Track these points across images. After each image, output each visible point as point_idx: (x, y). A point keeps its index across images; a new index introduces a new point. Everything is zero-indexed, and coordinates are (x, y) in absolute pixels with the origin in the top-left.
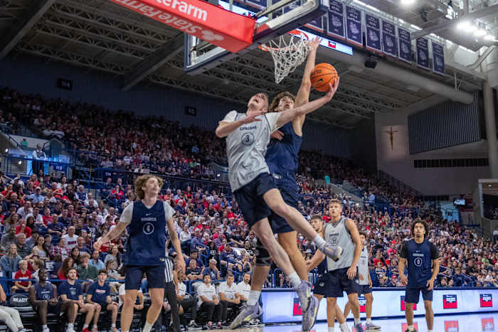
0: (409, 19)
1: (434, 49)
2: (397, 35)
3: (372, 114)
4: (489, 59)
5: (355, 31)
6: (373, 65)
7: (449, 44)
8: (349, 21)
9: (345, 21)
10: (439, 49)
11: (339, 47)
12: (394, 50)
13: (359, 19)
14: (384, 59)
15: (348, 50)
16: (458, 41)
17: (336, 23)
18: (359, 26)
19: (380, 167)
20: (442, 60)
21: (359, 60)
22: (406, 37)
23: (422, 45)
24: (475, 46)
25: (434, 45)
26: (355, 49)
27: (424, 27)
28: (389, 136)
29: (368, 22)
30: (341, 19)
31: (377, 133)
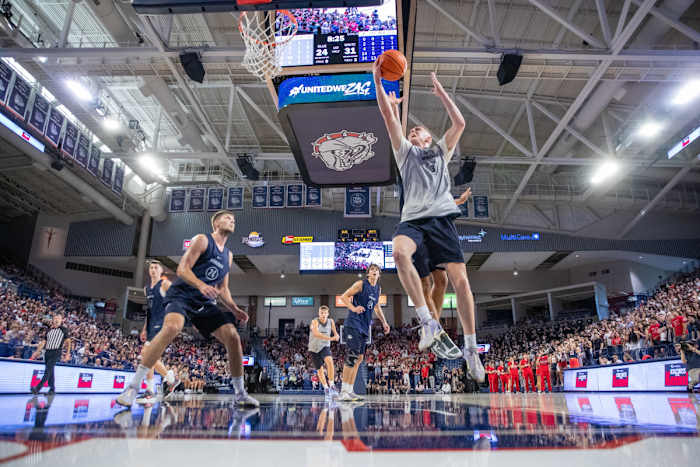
0: (104, 139)
1: (117, 172)
2: (90, 150)
3: (36, 213)
4: (154, 194)
5: (54, 131)
6: (58, 167)
7: (128, 171)
8: (51, 122)
9: (48, 118)
10: (120, 173)
11: (33, 141)
12: (84, 161)
13: (61, 123)
14: (71, 165)
15: (41, 148)
16: (136, 171)
17: (38, 118)
18: (59, 130)
19: (31, 262)
20: (121, 182)
21: (47, 160)
22: (97, 154)
23: (108, 165)
24: (147, 180)
25: (118, 168)
26: (49, 149)
27: (115, 151)
28: (48, 236)
29: (68, 129)
30: (44, 117)
31: (36, 231)
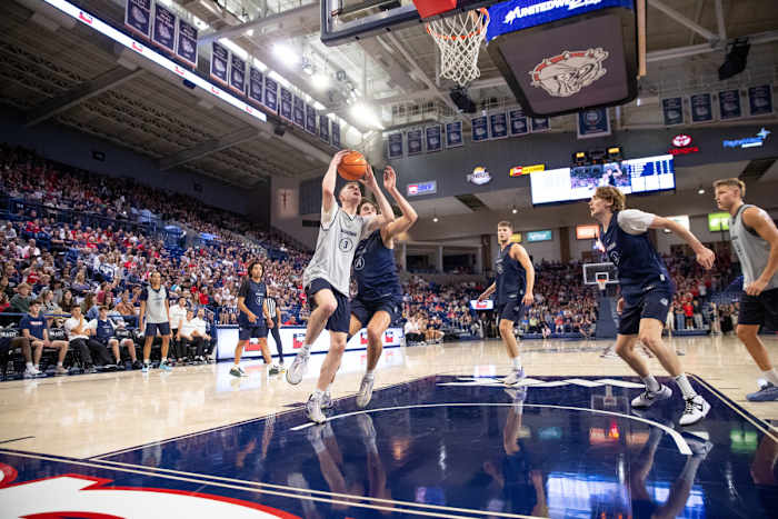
0: (316, 97)
1: (333, 127)
2: (305, 110)
3: (269, 178)
4: (371, 143)
5: (271, 100)
6: (282, 134)
7: (343, 124)
8: (267, 91)
9: (264, 87)
10: (336, 127)
11: (256, 113)
12: (302, 122)
13: (275, 90)
14: (291, 129)
15: (263, 117)
16: (350, 122)
17: (256, 90)
18: (275, 96)
19: (273, 224)
20: (338, 136)
21: (270, 128)
22: (312, 113)
23: (324, 121)
24: (363, 130)
25: (333, 123)
26: (270, 117)
27: (327, 107)
28: (282, 198)
29: (282, 94)
30: (260, 87)
31: (273, 194)
